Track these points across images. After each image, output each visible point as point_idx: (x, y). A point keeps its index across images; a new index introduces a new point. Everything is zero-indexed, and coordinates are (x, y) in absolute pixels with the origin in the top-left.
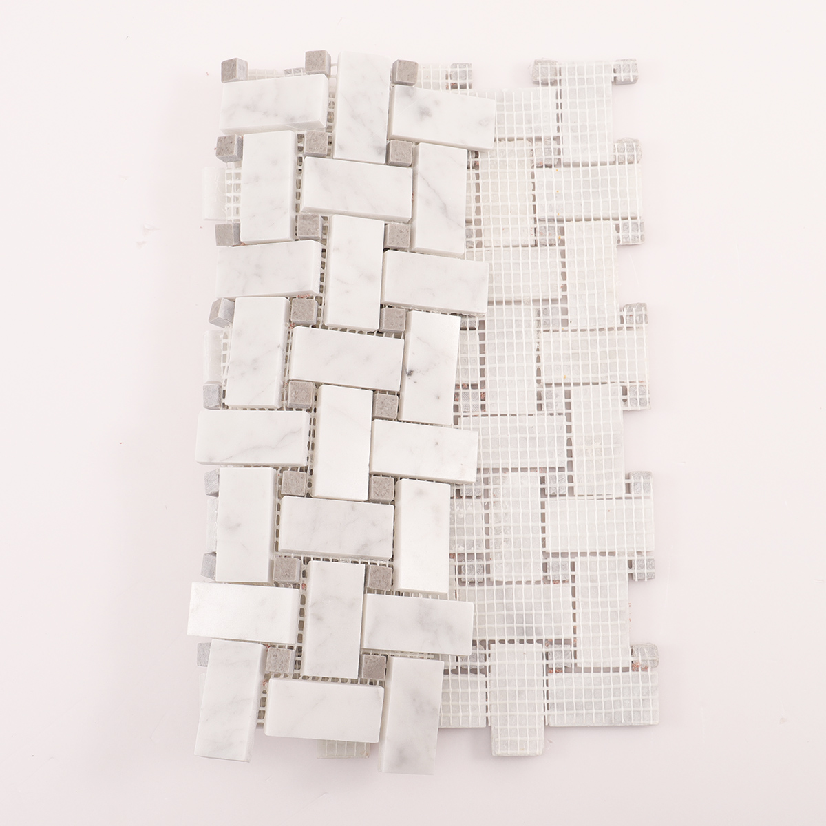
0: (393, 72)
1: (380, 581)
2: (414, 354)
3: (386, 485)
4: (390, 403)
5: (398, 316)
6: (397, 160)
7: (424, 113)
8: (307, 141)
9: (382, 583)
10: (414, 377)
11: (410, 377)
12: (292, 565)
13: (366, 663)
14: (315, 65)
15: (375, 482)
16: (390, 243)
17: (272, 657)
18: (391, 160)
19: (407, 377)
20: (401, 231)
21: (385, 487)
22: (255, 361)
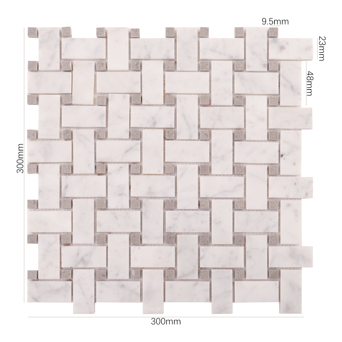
0: (268, 33)
1: (274, 241)
2: (283, 148)
3: (275, 203)
4: (275, 169)
5: (275, 134)
6: (272, 69)
7: (282, 48)
9: (275, 241)
10: (283, 157)
11: (282, 157)
12: (242, 238)
13: (271, 273)
14: (239, 33)
15: (270, 203)
16: (270, 104)
17: (237, 274)
18: (269, 69)
19: (281, 158)
21: (275, 204)
22: (223, 156)
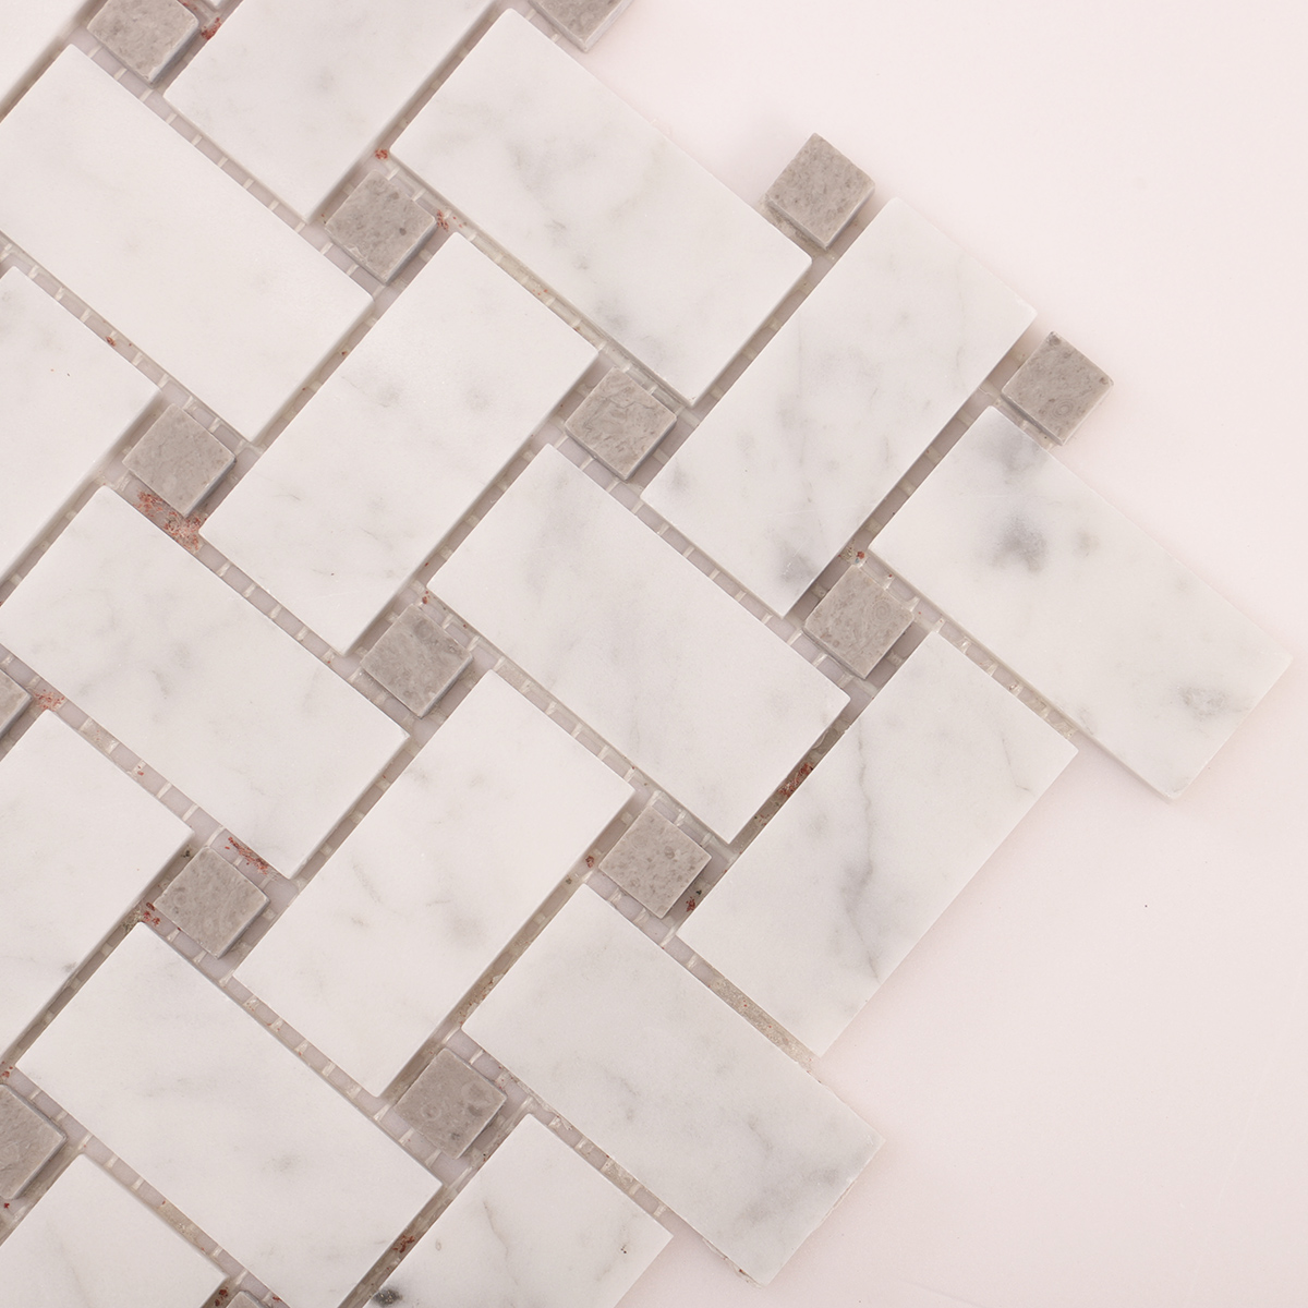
0: (1010, 361)
5: (468, 1102)
7: (1021, 546)
8: (596, 398)
14: (812, 199)
18: (810, 620)
20: (670, 854)
